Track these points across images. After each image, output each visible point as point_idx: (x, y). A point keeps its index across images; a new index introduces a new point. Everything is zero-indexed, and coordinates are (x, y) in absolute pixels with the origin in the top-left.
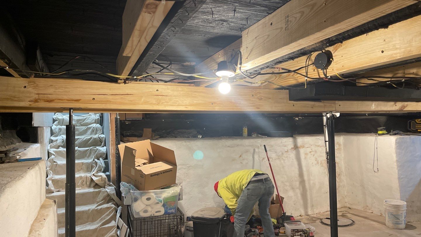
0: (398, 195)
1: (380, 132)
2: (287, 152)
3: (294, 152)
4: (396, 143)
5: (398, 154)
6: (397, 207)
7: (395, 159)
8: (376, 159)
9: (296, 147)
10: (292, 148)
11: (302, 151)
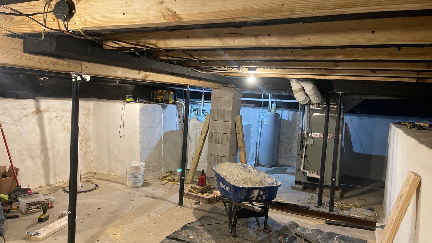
0: (138, 157)
1: (127, 100)
2: (26, 116)
3: (36, 116)
4: (140, 110)
5: (141, 120)
6: (137, 168)
7: (138, 124)
8: (122, 125)
9: (38, 111)
10: (34, 112)
11: (46, 116)
